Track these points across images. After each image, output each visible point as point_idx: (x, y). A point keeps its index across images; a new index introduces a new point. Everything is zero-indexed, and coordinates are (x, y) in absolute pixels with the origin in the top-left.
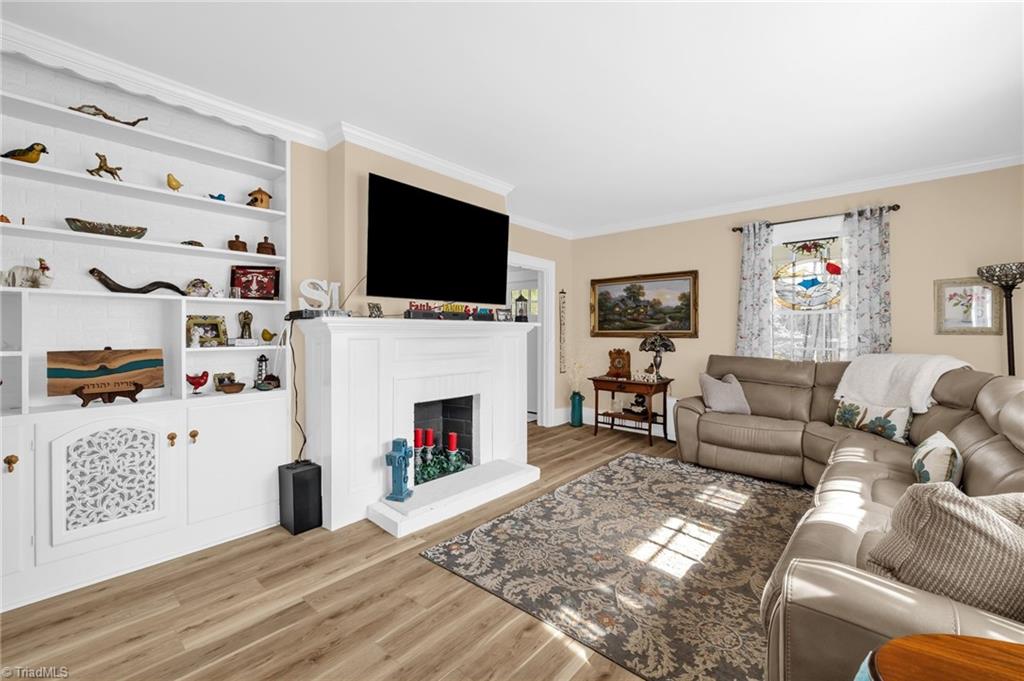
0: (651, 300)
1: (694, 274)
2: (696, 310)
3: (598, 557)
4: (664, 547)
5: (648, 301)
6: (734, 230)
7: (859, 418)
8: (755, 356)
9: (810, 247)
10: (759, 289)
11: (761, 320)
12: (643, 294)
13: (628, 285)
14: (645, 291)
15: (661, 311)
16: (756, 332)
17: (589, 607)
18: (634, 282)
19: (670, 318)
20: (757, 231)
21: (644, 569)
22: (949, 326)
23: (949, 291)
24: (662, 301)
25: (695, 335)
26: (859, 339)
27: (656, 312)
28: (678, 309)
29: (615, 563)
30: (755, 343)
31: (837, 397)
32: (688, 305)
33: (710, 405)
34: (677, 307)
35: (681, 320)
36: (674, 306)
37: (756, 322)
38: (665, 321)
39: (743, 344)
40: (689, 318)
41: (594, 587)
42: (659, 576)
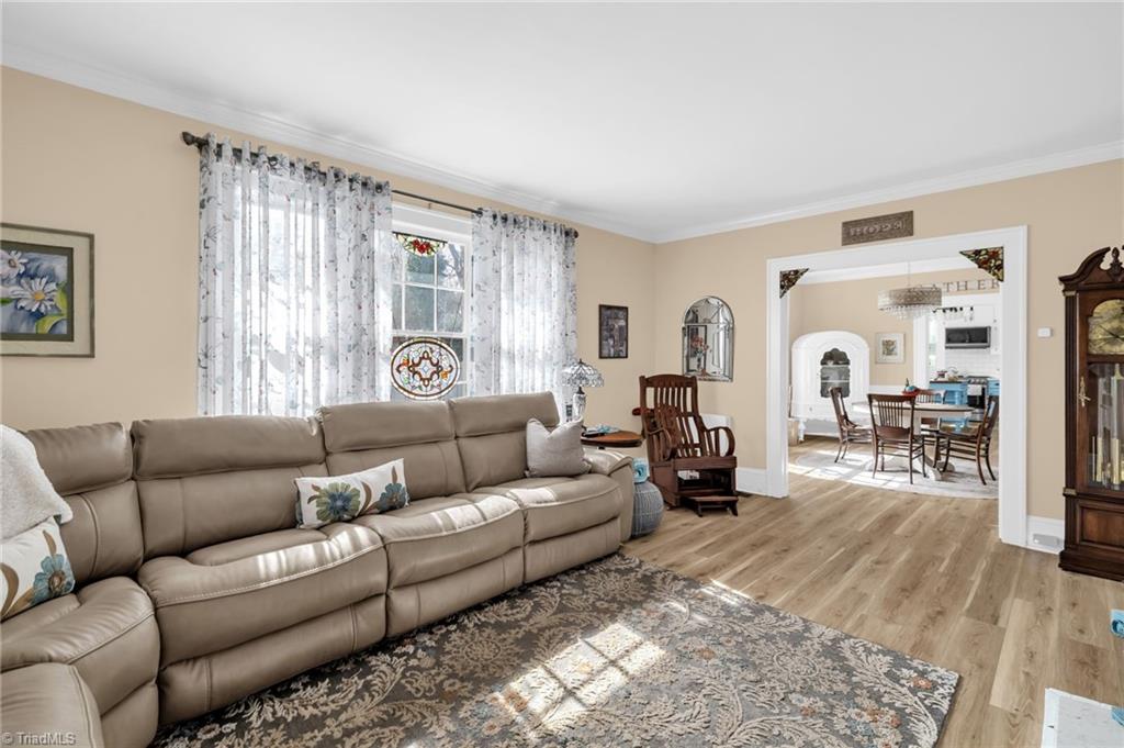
3: (706, 654)
4: (613, 663)
17: (714, 605)
21: (652, 634)
29: (686, 644)
41: (710, 619)
42: (639, 626)
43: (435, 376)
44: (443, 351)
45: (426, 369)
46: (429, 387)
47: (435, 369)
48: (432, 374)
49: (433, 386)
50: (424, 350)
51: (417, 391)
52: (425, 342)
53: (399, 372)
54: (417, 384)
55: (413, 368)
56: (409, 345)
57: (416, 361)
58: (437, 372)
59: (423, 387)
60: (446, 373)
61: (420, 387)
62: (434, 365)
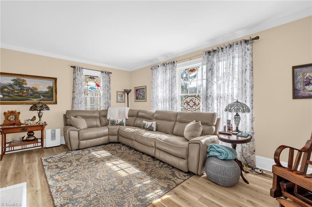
0: (31, 87)
1: (55, 79)
2: (56, 93)
5: (29, 88)
6: (71, 67)
7: (116, 123)
8: (80, 110)
9: (92, 78)
10: (81, 88)
11: (81, 98)
12: (26, 84)
13: (15, 78)
14: (27, 82)
15: (37, 93)
16: (80, 102)
18: (19, 77)
19: (42, 96)
20: (80, 69)
22: (119, 101)
23: (119, 93)
24: (37, 88)
25: (56, 103)
26: (105, 104)
27: (34, 93)
28: (47, 93)
30: (80, 106)
31: (108, 118)
32: (52, 91)
33: (80, 127)
34: (46, 92)
35: (48, 97)
36: (45, 91)
37: (80, 99)
38: (40, 97)
39: (75, 106)
40: (52, 96)
43: (194, 106)
44: (197, 99)
45: (191, 104)
46: (192, 109)
47: (194, 104)
48: (193, 105)
49: (193, 109)
50: (191, 98)
51: (189, 110)
52: (191, 96)
53: (185, 104)
54: (189, 108)
55: (188, 103)
56: (187, 97)
57: (189, 102)
58: (195, 105)
59: (191, 109)
60: (197, 105)
61: (190, 109)
62: (194, 103)
